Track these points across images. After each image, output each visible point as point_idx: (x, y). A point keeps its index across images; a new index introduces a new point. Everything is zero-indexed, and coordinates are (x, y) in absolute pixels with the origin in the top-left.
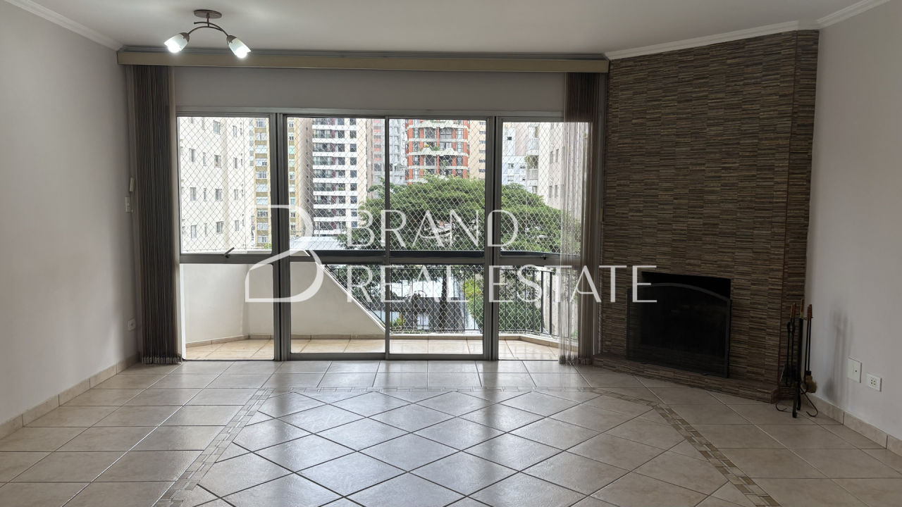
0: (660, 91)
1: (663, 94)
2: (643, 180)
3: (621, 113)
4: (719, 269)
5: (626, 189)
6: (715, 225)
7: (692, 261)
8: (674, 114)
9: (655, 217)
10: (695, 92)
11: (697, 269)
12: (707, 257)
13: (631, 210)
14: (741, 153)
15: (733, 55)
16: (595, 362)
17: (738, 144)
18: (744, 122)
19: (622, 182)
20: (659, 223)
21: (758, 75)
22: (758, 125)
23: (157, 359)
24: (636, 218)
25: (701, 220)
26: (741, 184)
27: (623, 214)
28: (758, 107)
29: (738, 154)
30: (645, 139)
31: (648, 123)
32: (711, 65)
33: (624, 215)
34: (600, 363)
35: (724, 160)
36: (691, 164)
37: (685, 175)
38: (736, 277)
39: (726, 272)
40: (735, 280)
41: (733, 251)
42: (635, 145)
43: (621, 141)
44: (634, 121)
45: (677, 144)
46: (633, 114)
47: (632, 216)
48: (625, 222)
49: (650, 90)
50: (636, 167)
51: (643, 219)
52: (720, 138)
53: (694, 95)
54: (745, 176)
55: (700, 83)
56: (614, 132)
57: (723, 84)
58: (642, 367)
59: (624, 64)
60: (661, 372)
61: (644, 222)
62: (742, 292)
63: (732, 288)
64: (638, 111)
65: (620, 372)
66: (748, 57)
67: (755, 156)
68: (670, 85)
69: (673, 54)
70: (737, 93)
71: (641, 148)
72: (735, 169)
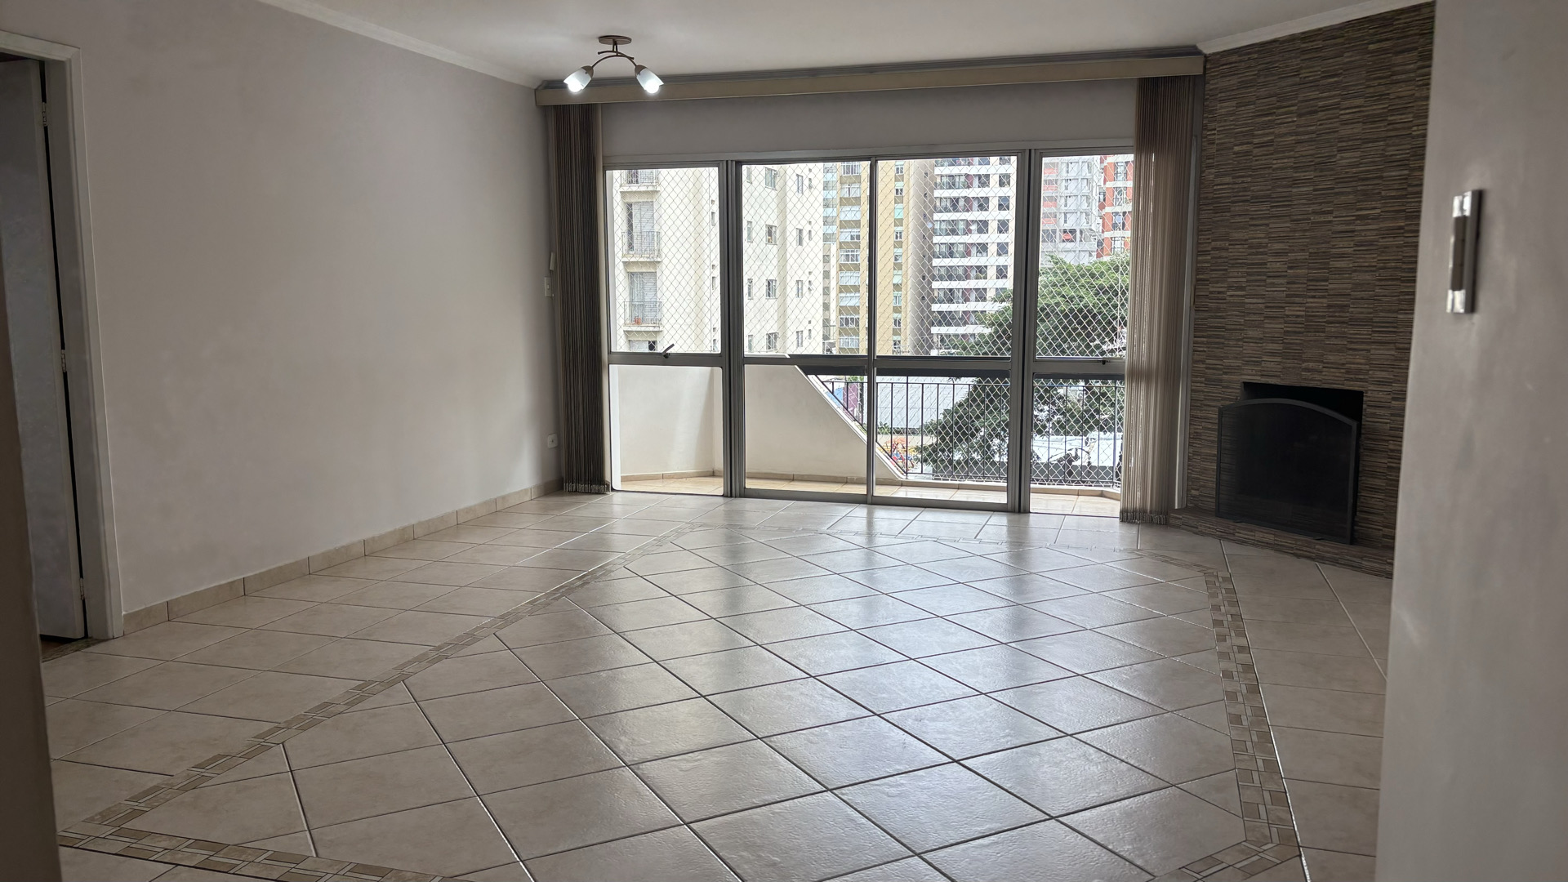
0: (1274, 99)
1: (1278, 104)
2: (1246, 240)
3: (1219, 137)
4: (1347, 376)
5: (1224, 254)
6: (1343, 307)
7: (1311, 365)
8: (1290, 134)
9: (1262, 296)
10: (1322, 98)
11: (1317, 377)
12: (1332, 358)
13: (1230, 287)
14: (1383, 193)
15: (1378, 37)
16: (1172, 521)
17: (1381, 177)
18: (1390, 142)
19: (1218, 244)
20: (1267, 307)
21: (1412, 66)
22: (1409, 147)
23: (581, 487)
24: (1236, 300)
25: (1325, 300)
26: (1382, 242)
27: (1219, 293)
28: (1410, 117)
29: (1380, 193)
30: (1250, 176)
31: (1256, 151)
32: (1346, 55)
33: (1220, 296)
34: (1178, 522)
35: (1359, 205)
36: (1314, 213)
37: (1306, 231)
38: (1372, 387)
39: (1357, 380)
40: (1369, 394)
41: (1368, 347)
42: (1237, 186)
43: (1218, 181)
44: (1236, 149)
45: (1295, 182)
46: (1235, 137)
47: (1232, 296)
48: (1222, 306)
49: (1258, 98)
50: (1238, 219)
51: (1247, 301)
52: (1354, 170)
53: (1321, 104)
54: (1389, 229)
55: (1329, 83)
56: (1210, 167)
57: (1361, 84)
58: (1232, 527)
59: (1224, 60)
60: (1257, 534)
61: (1247, 306)
62: (1378, 411)
63: (1364, 406)
64: (1242, 132)
65: (1202, 534)
66: (1398, 38)
67: (1404, 197)
68: (1289, 89)
69: (1294, 40)
70: (1381, 97)
71: (1245, 189)
72: (1376, 218)
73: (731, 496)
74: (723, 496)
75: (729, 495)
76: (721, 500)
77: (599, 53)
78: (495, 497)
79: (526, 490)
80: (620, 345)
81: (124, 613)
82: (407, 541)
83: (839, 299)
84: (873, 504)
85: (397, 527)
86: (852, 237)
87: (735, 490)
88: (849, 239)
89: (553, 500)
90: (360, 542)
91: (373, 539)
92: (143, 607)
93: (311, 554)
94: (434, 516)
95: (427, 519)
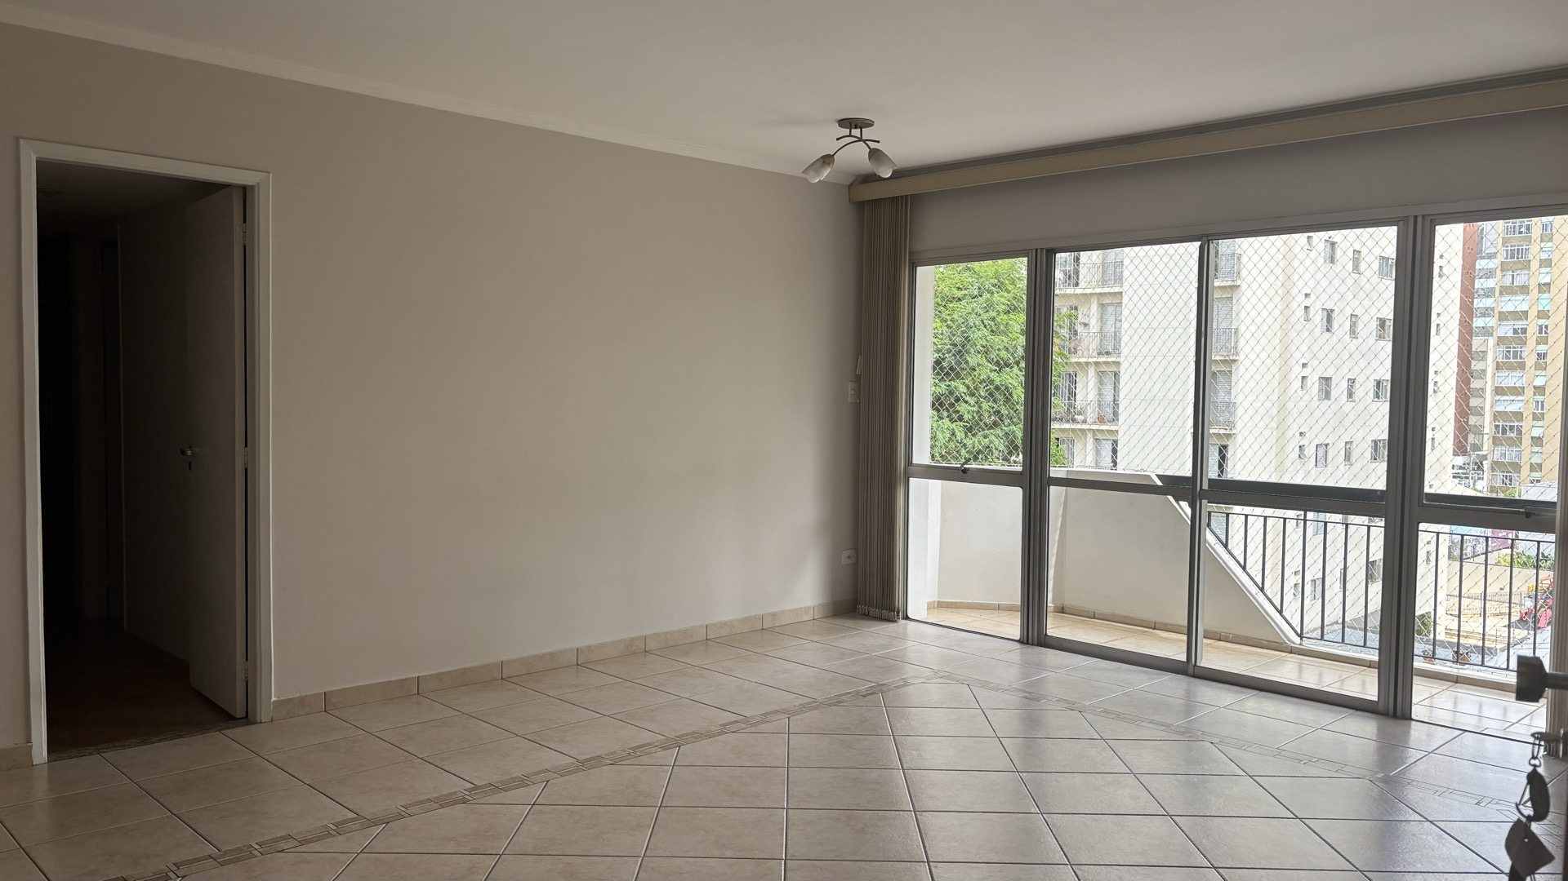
73: (1027, 643)
74: (1018, 641)
75: (1025, 641)
76: (1018, 645)
77: (838, 139)
78: (762, 613)
79: (807, 609)
80: (922, 455)
81: (273, 699)
82: (635, 653)
83: (1494, 403)
84: (1194, 676)
85: (624, 637)
86: (1515, 331)
87: (1034, 636)
88: (1510, 334)
89: (839, 622)
90: (571, 650)
91: (589, 647)
92: (299, 695)
93: (505, 658)
94: (676, 628)
95: (666, 631)
